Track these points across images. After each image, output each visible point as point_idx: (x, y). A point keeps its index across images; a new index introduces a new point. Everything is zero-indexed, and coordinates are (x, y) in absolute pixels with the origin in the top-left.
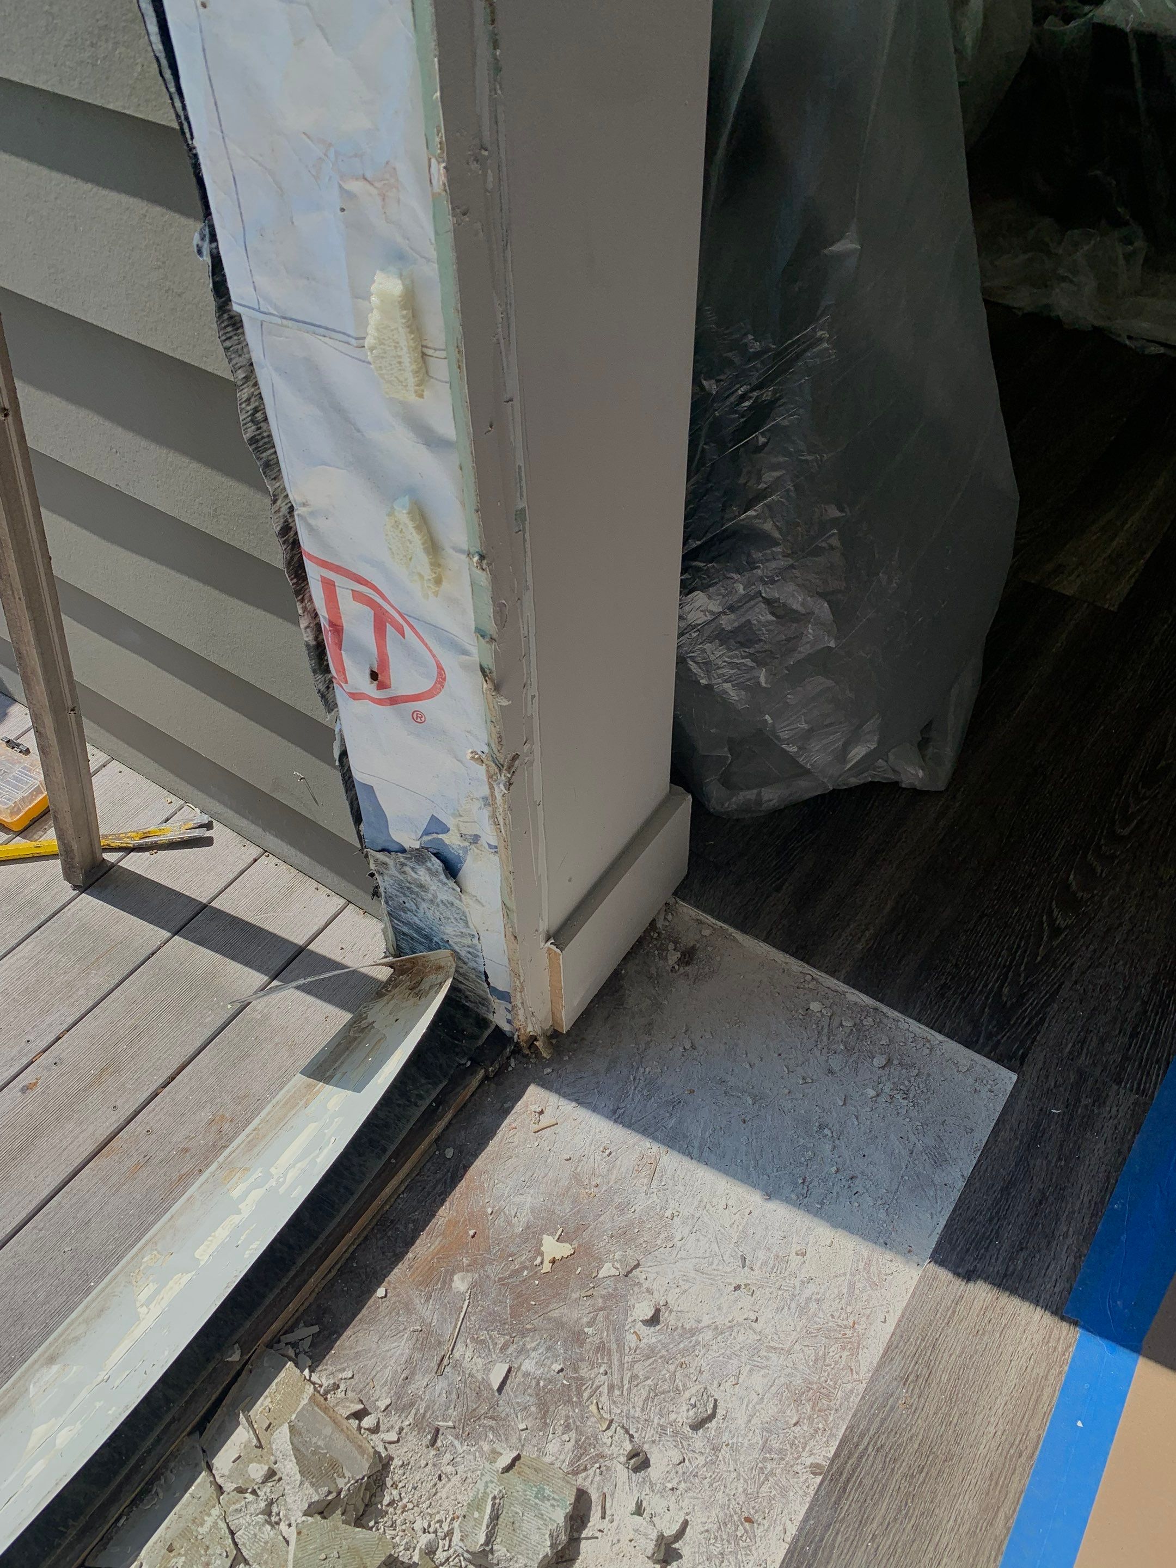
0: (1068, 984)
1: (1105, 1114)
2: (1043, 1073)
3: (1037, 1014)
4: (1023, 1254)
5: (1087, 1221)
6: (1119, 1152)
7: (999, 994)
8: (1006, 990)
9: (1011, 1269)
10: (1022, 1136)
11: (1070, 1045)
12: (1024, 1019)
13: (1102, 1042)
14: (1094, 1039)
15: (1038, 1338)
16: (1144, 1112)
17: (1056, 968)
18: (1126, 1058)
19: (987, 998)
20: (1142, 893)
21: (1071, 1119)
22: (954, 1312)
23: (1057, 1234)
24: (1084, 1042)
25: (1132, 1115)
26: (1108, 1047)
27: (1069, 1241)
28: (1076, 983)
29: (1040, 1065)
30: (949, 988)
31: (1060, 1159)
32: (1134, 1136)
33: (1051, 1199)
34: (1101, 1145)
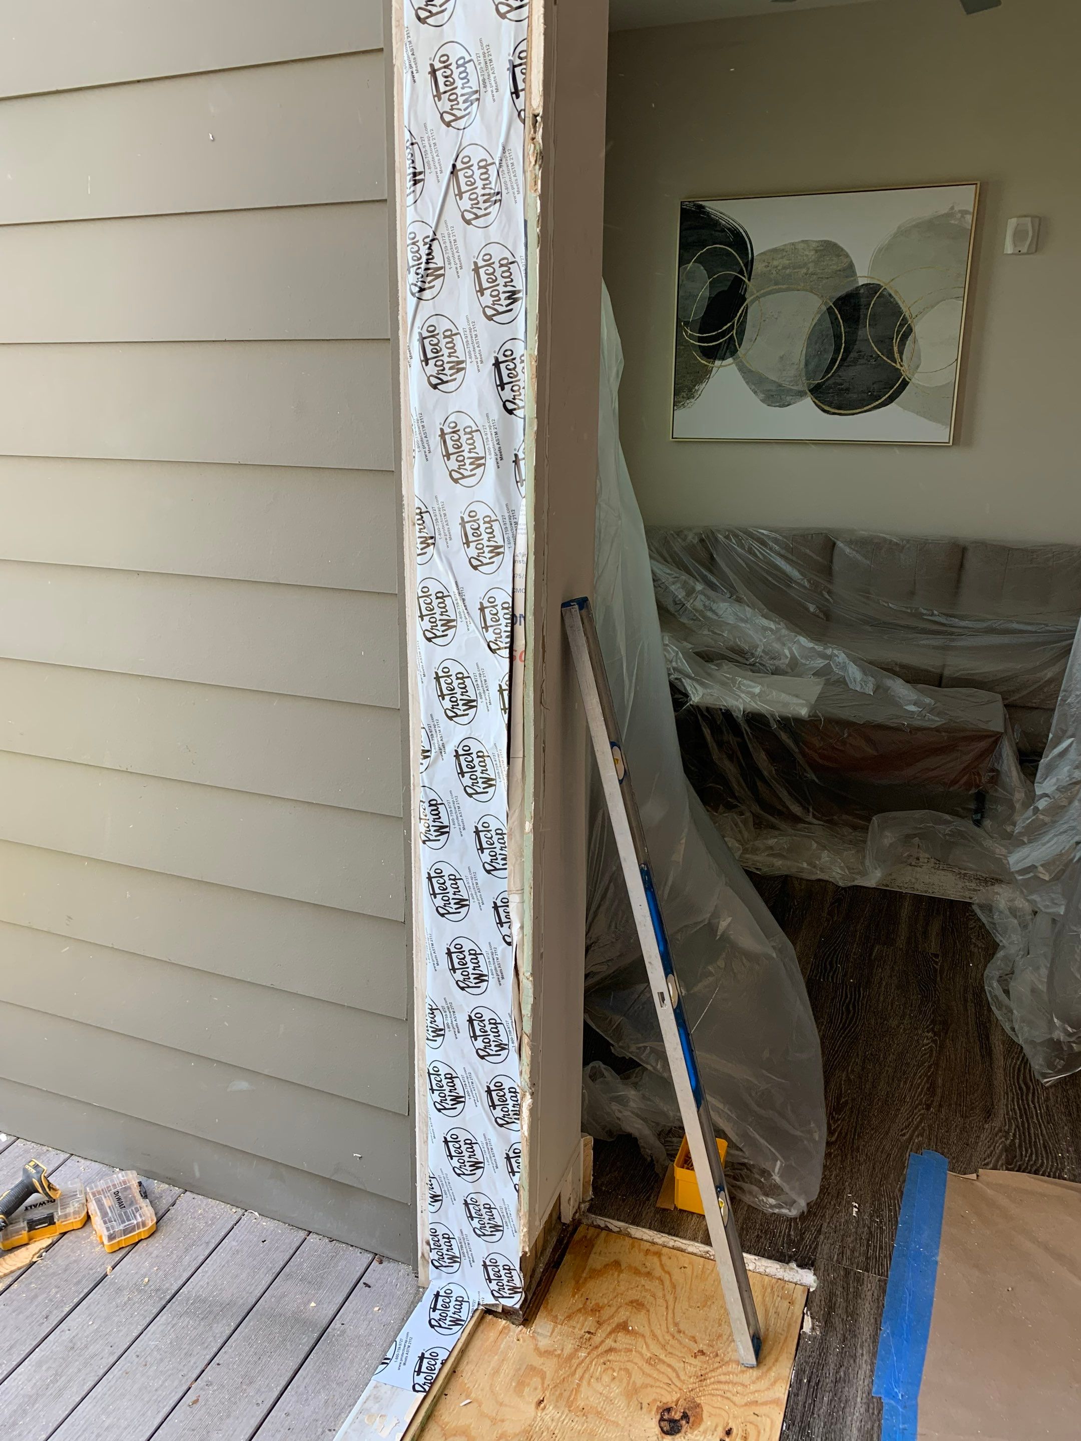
0: (825, 1225)
1: (865, 1289)
2: (826, 1274)
3: (814, 1242)
4: (843, 1368)
5: (871, 1345)
6: (878, 1307)
7: (789, 1235)
8: (792, 1233)
9: (838, 1377)
10: (824, 1308)
11: (836, 1256)
12: (807, 1246)
13: (853, 1251)
14: (848, 1251)
15: (862, 1410)
16: (886, 1284)
17: (816, 1217)
18: (867, 1258)
19: (784, 1239)
20: (851, 1171)
21: (847, 1294)
22: (814, 1406)
23: (858, 1355)
24: (843, 1253)
25: (880, 1287)
26: (857, 1254)
27: (865, 1357)
28: (829, 1223)
29: (822, 1269)
30: (761, 1237)
31: (847, 1317)
32: (883, 1298)
33: (849, 1337)
34: (867, 1305)
